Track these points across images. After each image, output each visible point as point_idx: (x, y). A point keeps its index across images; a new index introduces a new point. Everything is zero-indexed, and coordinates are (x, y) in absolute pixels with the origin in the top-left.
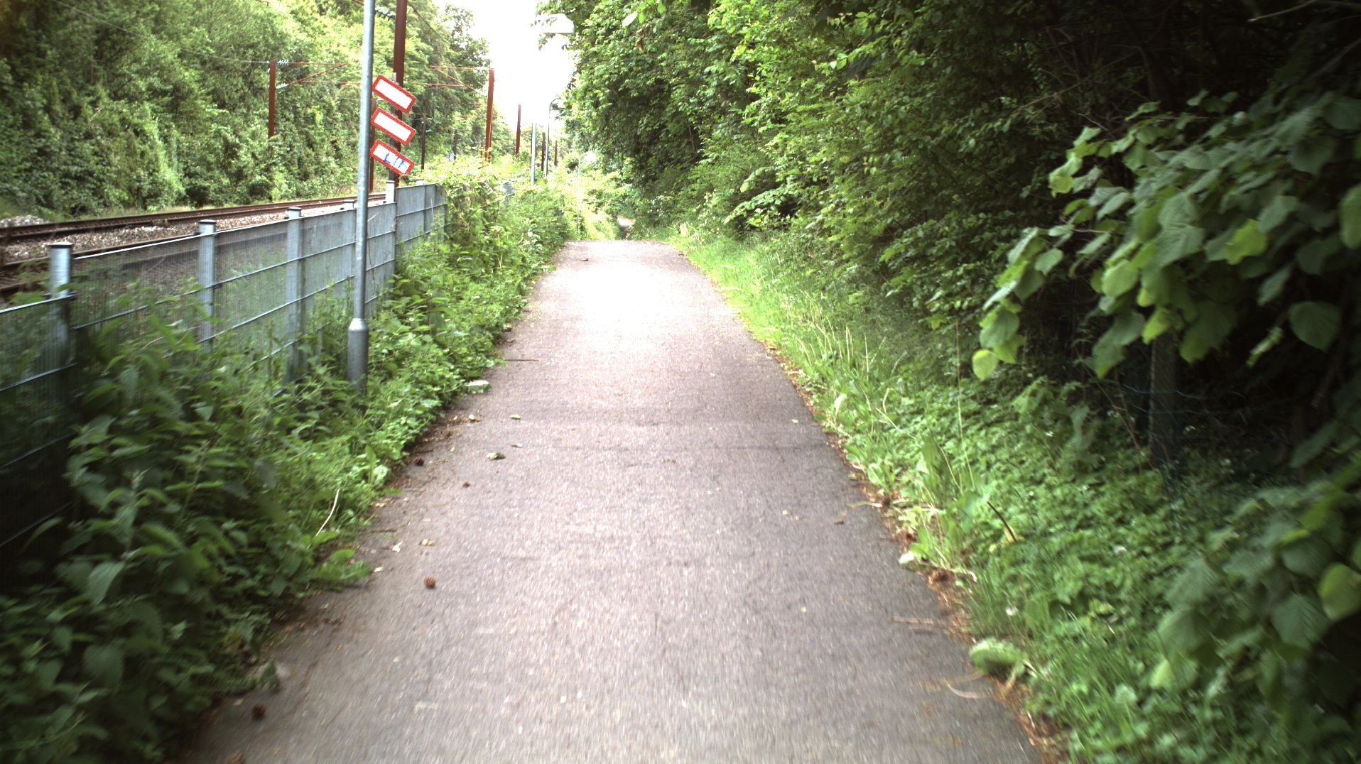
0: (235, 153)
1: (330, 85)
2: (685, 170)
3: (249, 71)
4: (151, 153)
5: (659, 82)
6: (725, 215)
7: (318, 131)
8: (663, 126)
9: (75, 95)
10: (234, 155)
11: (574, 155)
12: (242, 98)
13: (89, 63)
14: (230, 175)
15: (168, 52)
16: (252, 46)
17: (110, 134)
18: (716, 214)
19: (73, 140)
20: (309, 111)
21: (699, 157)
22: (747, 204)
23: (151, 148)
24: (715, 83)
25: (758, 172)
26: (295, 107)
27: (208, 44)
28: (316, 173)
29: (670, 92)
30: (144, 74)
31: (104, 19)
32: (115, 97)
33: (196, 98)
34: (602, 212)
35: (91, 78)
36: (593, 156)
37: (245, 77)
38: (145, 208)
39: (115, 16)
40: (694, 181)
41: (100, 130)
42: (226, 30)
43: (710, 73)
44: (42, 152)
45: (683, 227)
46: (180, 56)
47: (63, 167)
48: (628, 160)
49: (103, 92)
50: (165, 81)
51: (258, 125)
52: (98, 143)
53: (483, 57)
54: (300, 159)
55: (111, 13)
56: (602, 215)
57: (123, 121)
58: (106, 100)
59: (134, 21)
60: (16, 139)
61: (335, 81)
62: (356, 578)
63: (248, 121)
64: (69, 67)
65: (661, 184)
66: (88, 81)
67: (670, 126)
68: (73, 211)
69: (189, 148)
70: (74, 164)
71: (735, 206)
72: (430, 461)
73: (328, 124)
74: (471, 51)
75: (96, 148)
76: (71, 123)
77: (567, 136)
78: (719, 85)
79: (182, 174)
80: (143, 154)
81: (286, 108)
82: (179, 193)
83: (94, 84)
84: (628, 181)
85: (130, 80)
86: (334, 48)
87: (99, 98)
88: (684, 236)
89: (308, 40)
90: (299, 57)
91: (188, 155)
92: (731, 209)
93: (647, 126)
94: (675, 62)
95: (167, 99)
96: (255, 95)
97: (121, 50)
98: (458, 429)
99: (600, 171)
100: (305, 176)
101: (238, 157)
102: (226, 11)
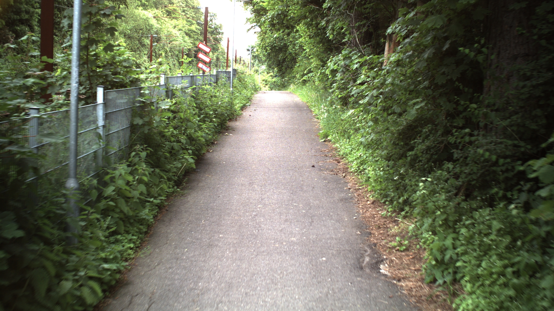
3: (140, 38)
11: (256, 68)
12: (138, 48)
16: (141, 29)
22: (306, 76)
24: (298, 45)
25: (309, 68)
27: (127, 29)
29: (288, 46)
36: (264, 68)
37: (139, 41)
40: (294, 72)
42: (132, 24)
45: (291, 85)
48: (276, 69)
51: (145, 58)
53: (221, 31)
63: (141, 56)
65: (286, 74)
67: (288, 57)
74: (216, 29)
77: (252, 61)
84: (276, 76)
86: (168, 30)
90: (157, 33)
93: (282, 57)
99: (266, 73)
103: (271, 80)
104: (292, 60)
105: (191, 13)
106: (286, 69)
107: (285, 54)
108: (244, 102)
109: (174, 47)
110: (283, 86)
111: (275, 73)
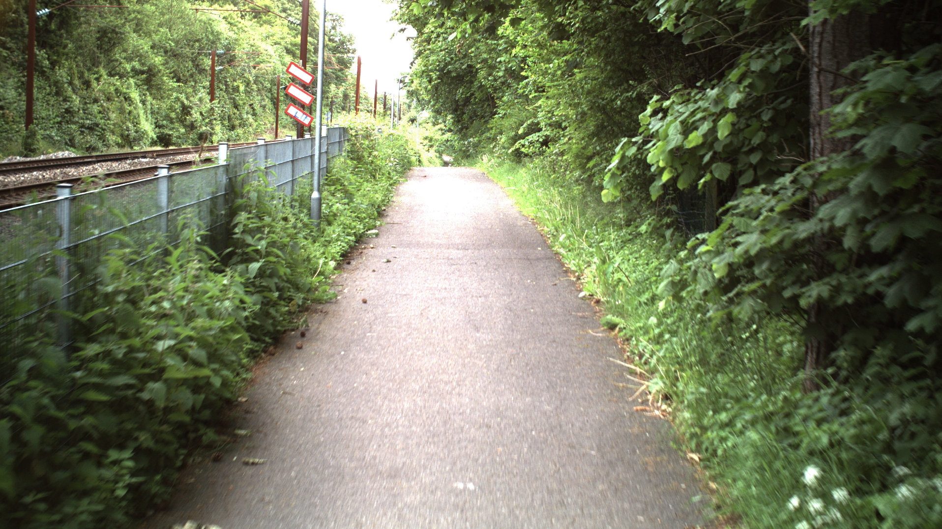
0: (189, 112)
1: (249, 67)
2: (486, 122)
3: (196, 57)
4: (135, 112)
5: (470, 66)
6: (509, 148)
7: (241, 98)
8: (472, 94)
9: (86, 74)
10: (189, 113)
11: (413, 113)
12: (192, 76)
13: (94, 52)
14: (185, 126)
15: (145, 45)
16: (198, 41)
17: (109, 99)
18: (504, 148)
19: (86, 103)
20: (235, 84)
21: (495, 114)
22: (522, 141)
23: (135, 108)
24: (503, 69)
25: (529, 122)
26: (226, 82)
27: (169, 39)
28: (240, 126)
29: (477, 72)
30: (129, 59)
31: (102, 23)
32: (111, 75)
33: (163, 75)
34: (432, 150)
35: (95, 63)
36: (426, 114)
37: (193, 61)
38: (132, 148)
39: (111, 21)
40: (492, 128)
41: (103, 97)
42: (180, 31)
43: (500, 62)
44: (68, 111)
45: (484, 157)
46: (152, 47)
47: (81, 121)
48: (449, 117)
49: (103, 72)
50: (143, 64)
51: (203, 94)
52: (102, 106)
53: (351, 47)
54: (229, 116)
55: (108, 20)
56: (433, 153)
57: (116, 90)
58: (106, 77)
59: (124, 25)
60: (52, 103)
61: (251, 64)
62: (331, 299)
63: (195, 91)
64: (82, 55)
65: (471, 131)
66: (93, 65)
67: (476, 94)
68: (88, 149)
69: (158, 108)
70: (87, 119)
71: (515, 142)
72: (353, 263)
73: (248, 93)
74: (343, 43)
75: (100, 108)
76: (85, 92)
77: (408, 101)
78: (506, 70)
79: (153, 126)
80: (130, 113)
81: (220, 82)
82: (152, 139)
83: (97, 67)
84: (450, 130)
85: (121, 63)
86: (252, 42)
87: (101, 76)
88: (485, 162)
89: (235, 36)
90: (228, 48)
91: (158, 113)
92: (513, 144)
93: (462, 94)
94: (480, 53)
95: (144, 76)
96: (200, 73)
97: (114, 44)
98: (365, 251)
99: (431, 124)
100: (232, 128)
101: (191, 115)
102: (181, 17)
103: (440, 137)
106: (471, 118)
111: (448, 125)
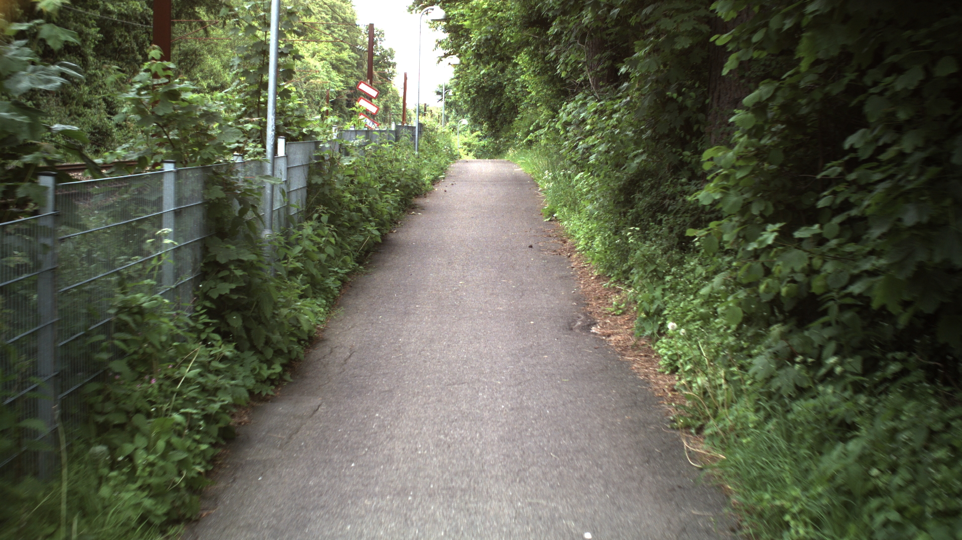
2: (510, 124)
5: (499, 83)
6: (524, 140)
18: (521, 141)
21: (516, 117)
29: (505, 87)
34: (471, 154)
40: (514, 128)
45: (510, 150)
48: (485, 124)
53: (391, 61)
65: (502, 133)
67: (506, 104)
74: (383, 57)
77: (446, 112)
84: (486, 136)
88: (510, 153)
92: (526, 137)
93: (494, 104)
99: (469, 131)
103: (477, 143)
104: (512, 109)
105: (340, 31)
106: (502, 124)
107: (501, 101)
108: (436, 173)
109: (313, 88)
110: (496, 152)
111: (484, 132)
